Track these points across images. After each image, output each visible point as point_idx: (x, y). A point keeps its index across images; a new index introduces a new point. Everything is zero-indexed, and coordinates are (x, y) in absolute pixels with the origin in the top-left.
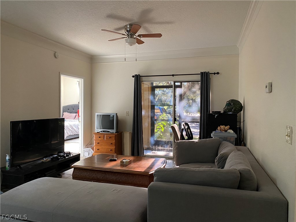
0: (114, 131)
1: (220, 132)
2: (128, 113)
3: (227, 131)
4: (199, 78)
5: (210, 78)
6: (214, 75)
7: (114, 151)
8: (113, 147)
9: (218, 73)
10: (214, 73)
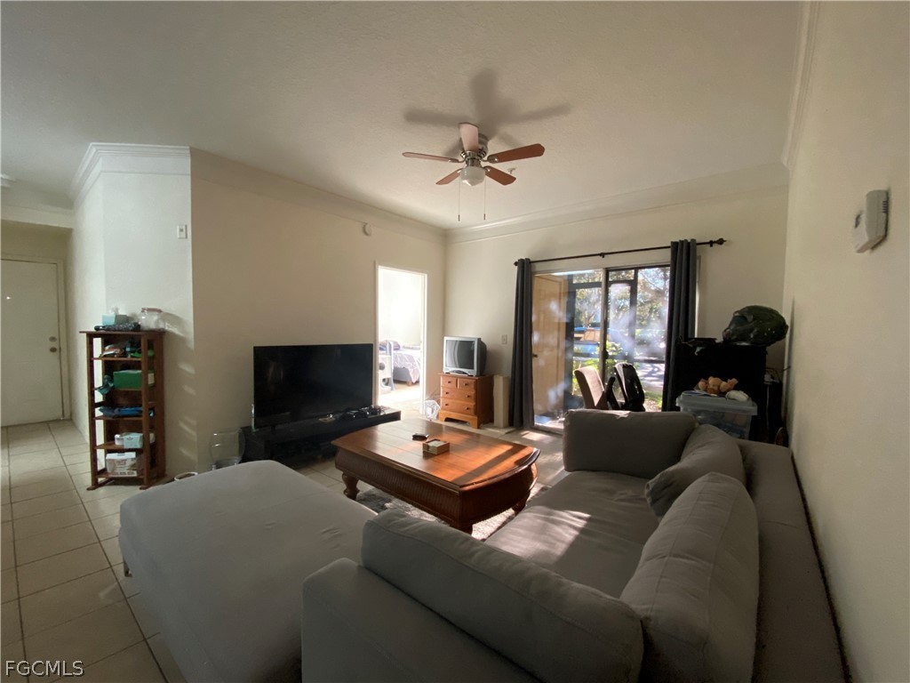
0: (474, 372)
1: (705, 395)
2: (505, 339)
3: (725, 393)
4: (666, 256)
5: (698, 255)
6: (711, 246)
7: (472, 411)
8: (472, 404)
9: (721, 242)
10: (711, 243)
